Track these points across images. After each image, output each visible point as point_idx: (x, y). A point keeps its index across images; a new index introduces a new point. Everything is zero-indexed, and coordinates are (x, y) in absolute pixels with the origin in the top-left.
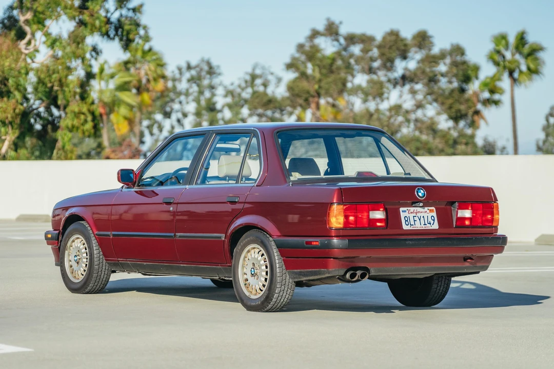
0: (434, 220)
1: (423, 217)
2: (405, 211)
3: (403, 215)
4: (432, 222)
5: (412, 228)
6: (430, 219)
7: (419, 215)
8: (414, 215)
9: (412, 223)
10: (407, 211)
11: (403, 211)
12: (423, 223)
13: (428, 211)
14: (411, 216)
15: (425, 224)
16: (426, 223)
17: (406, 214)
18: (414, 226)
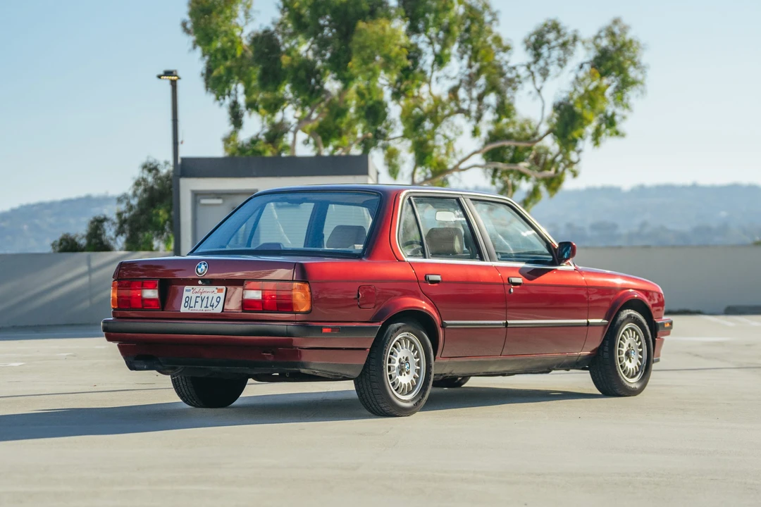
0: (218, 302)
1: (208, 298)
2: (189, 291)
3: (185, 294)
4: (216, 304)
5: (190, 311)
6: (214, 301)
7: (203, 295)
8: (199, 295)
9: (192, 305)
10: (192, 291)
11: (186, 290)
12: (204, 304)
13: (216, 291)
14: (194, 296)
15: (206, 307)
16: (209, 305)
17: (189, 294)
18: (193, 308)
